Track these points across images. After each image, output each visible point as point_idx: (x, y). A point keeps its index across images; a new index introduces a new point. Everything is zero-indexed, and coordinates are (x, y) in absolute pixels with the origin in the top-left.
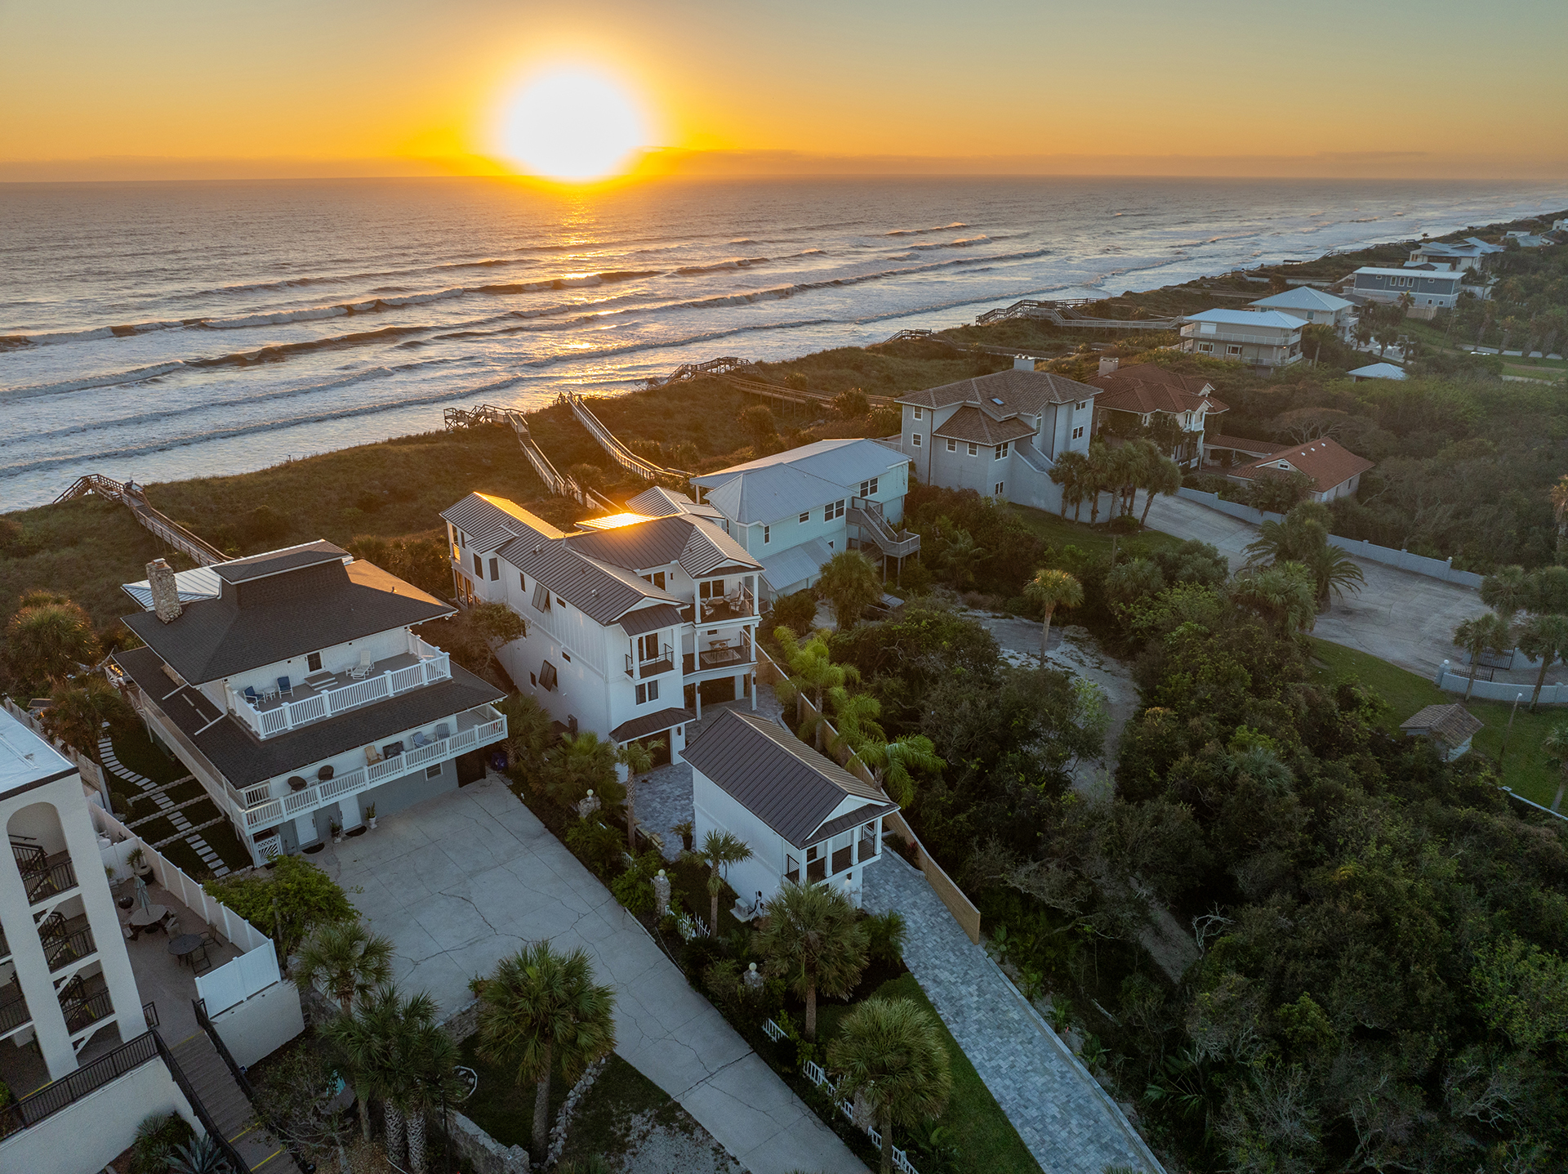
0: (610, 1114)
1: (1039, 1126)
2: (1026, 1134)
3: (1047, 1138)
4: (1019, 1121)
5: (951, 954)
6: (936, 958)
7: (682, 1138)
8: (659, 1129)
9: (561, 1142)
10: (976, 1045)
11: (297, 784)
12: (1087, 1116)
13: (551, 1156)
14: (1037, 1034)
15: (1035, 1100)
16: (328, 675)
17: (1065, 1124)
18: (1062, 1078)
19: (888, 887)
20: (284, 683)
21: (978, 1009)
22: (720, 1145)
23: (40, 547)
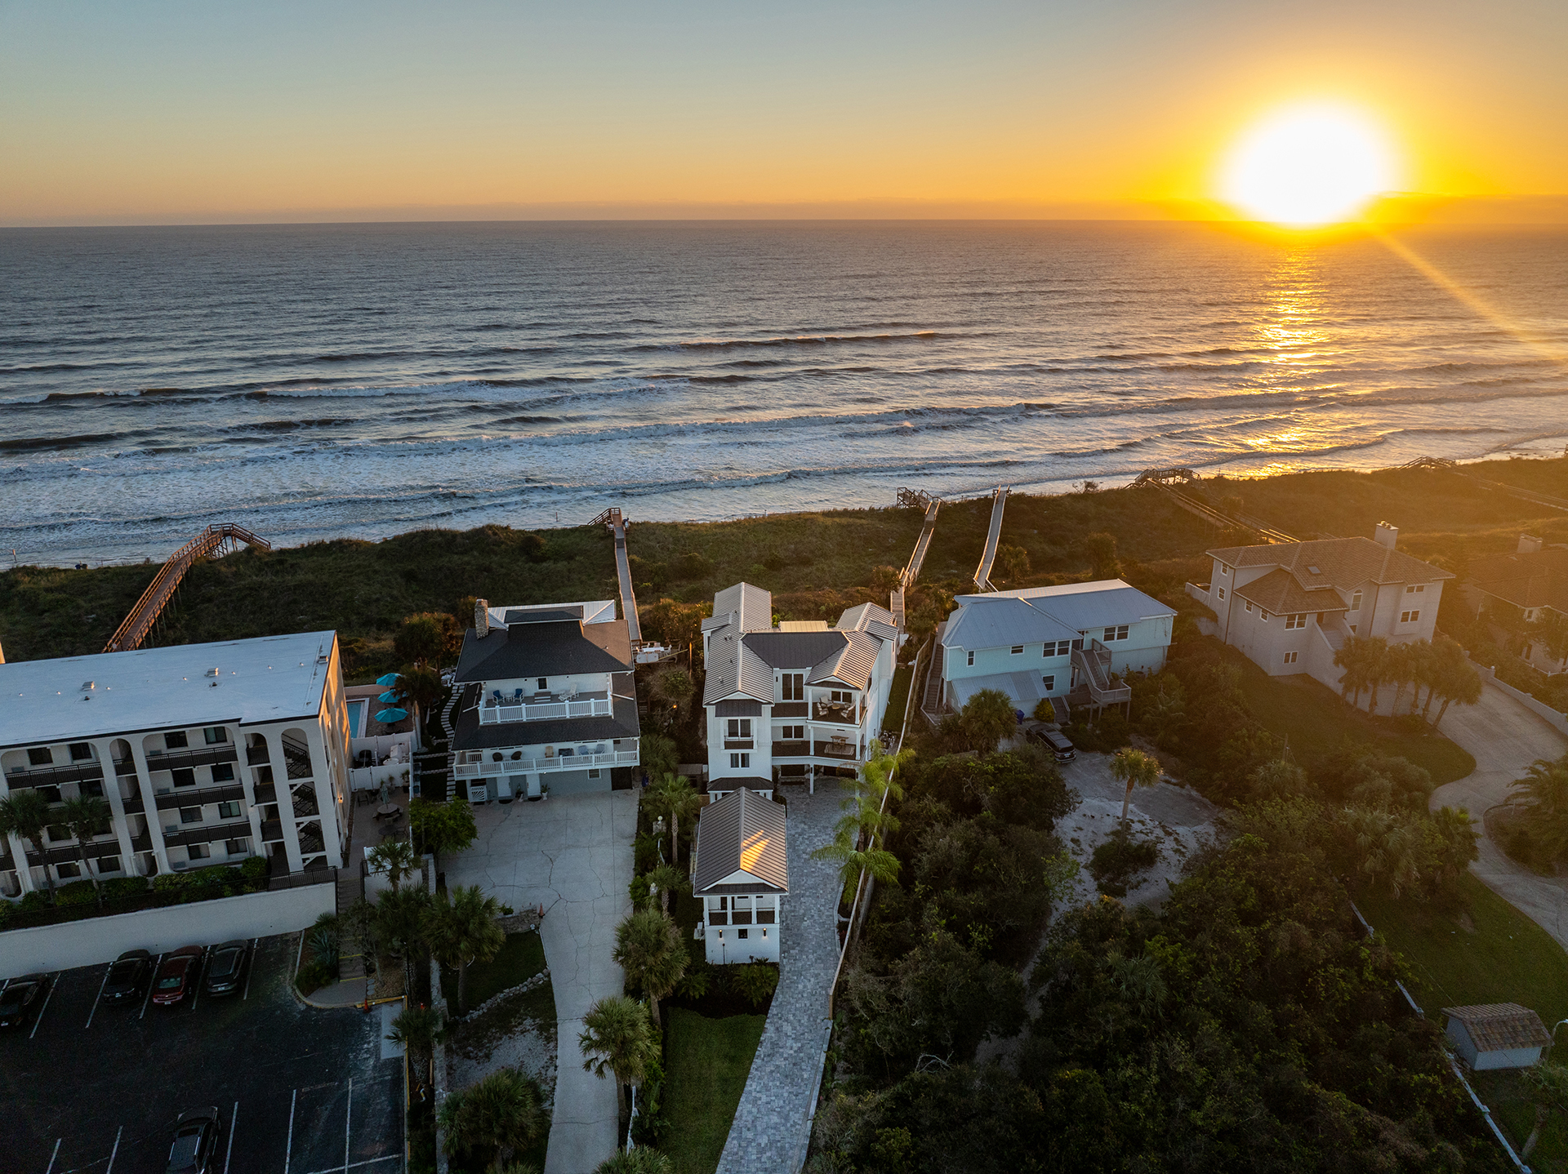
0: (518, 1012)
1: (744, 1144)
2: (731, 1144)
3: (741, 1153)
4: (734, 1135)
5: (806, 1018)
6: (794, 1015)
7: (541, 1042)
8: (535, 1032)
9: (481, 1012)
10: (760, 1078)
11: (498, 757)
12: (780, 1156)
13: (468, 1017)
14: (808, 1093)
15: (759, 1128)
16: (549, 694)
17: (762, 1151)
18: (792, 1126)
19: (811, 956)
20: (519, 692)
21: (786, 1059)
22: (556, 1057)
23: (549, 558)
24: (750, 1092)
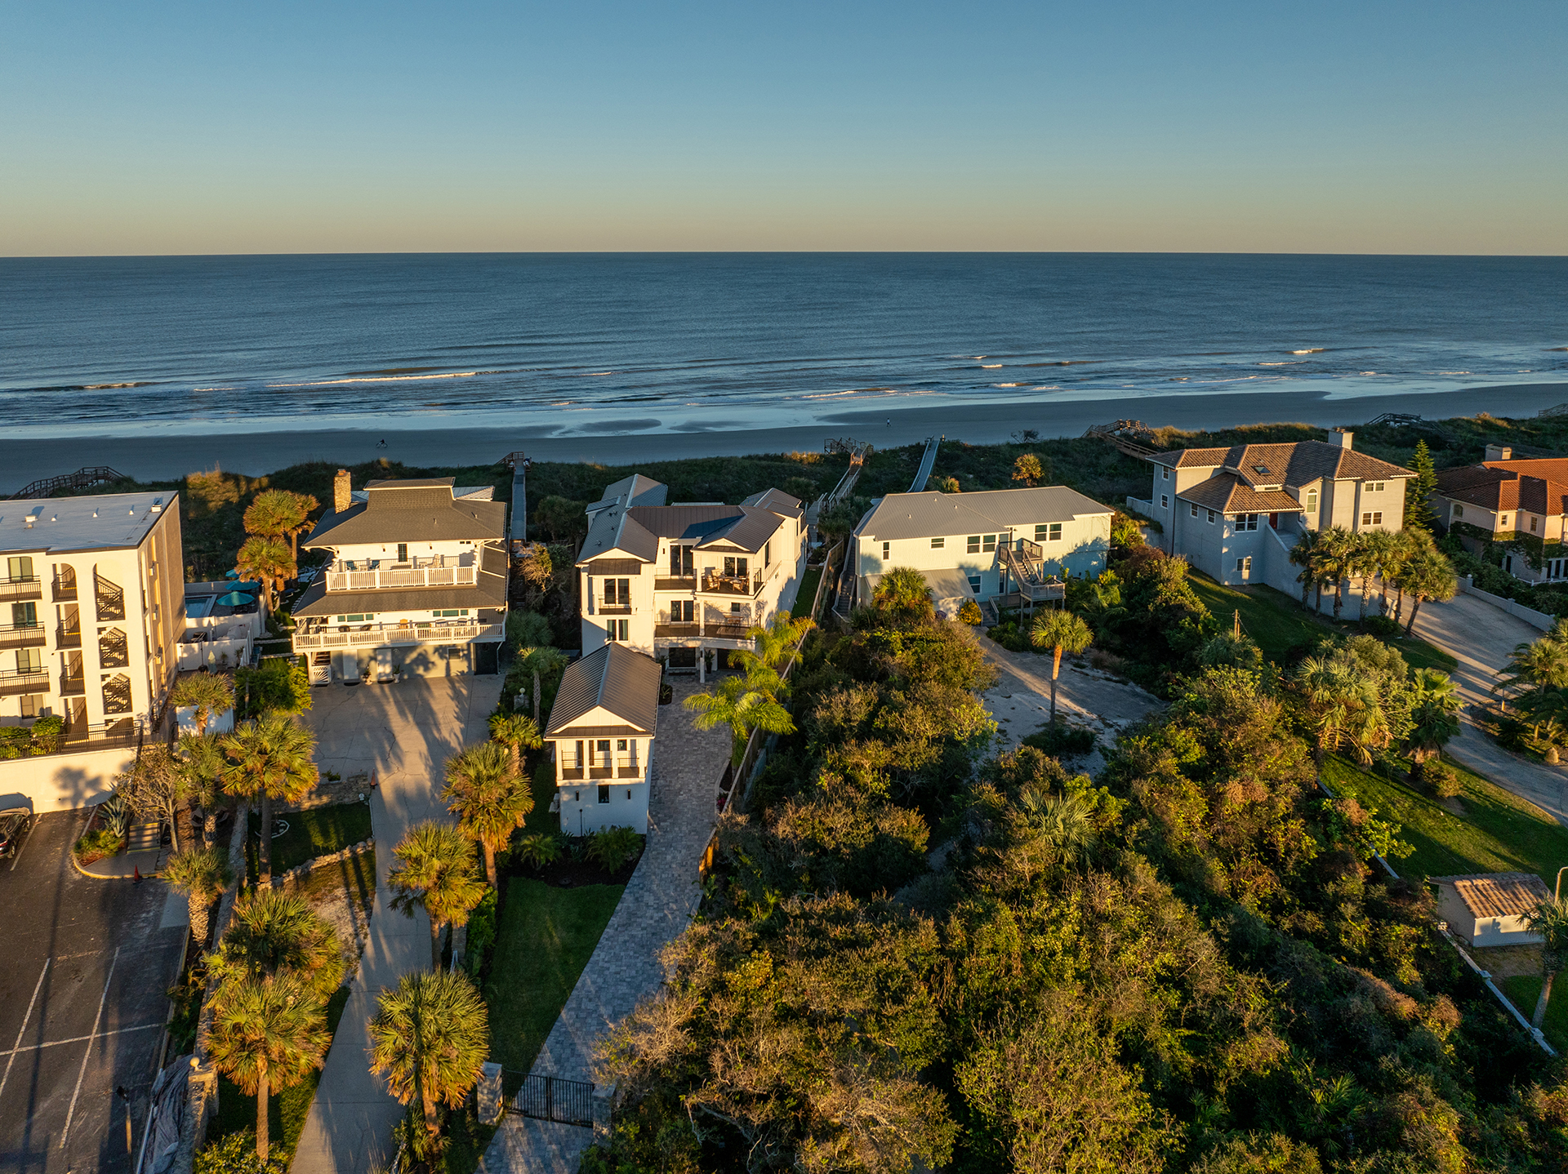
1: (582, 1015)
2: (567, 1015)
3: (577, 1024)
4: (572, 1006)
6: (658, 885)
8: (346, 900)
11: (344, 629)
15: (603, 999)
19: (684, 829)
20: (375, 564)
24: (597, 962)
